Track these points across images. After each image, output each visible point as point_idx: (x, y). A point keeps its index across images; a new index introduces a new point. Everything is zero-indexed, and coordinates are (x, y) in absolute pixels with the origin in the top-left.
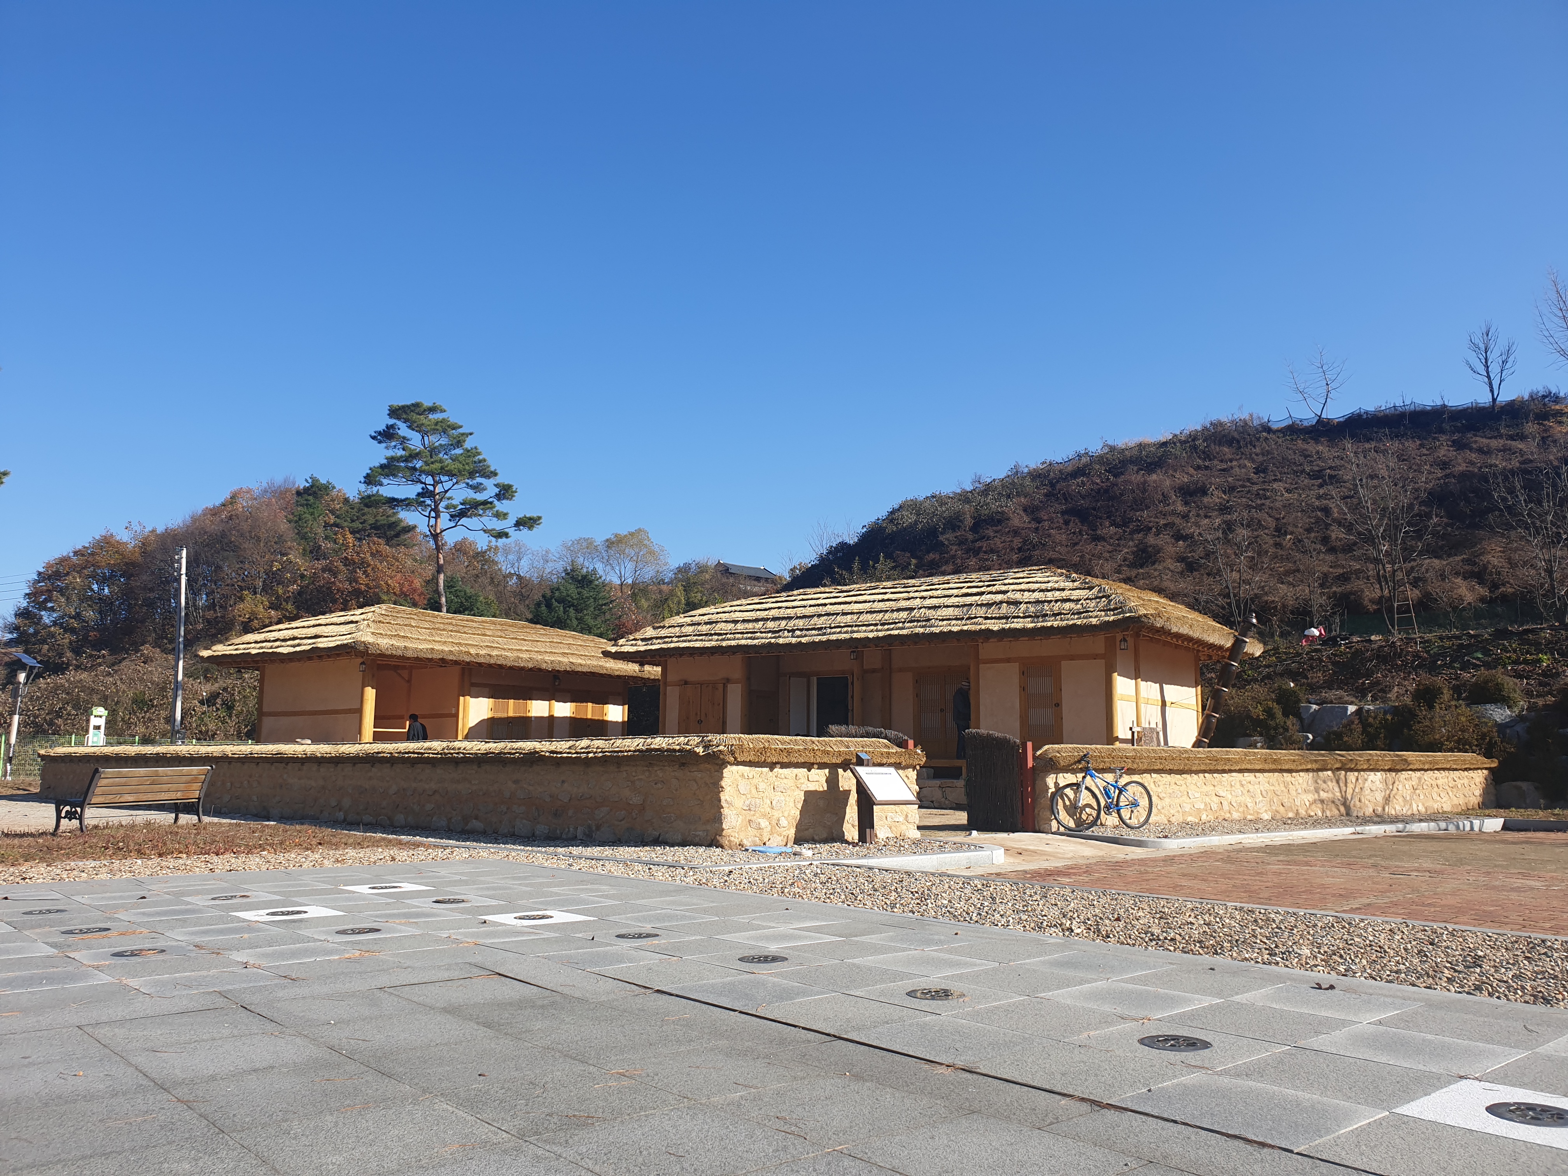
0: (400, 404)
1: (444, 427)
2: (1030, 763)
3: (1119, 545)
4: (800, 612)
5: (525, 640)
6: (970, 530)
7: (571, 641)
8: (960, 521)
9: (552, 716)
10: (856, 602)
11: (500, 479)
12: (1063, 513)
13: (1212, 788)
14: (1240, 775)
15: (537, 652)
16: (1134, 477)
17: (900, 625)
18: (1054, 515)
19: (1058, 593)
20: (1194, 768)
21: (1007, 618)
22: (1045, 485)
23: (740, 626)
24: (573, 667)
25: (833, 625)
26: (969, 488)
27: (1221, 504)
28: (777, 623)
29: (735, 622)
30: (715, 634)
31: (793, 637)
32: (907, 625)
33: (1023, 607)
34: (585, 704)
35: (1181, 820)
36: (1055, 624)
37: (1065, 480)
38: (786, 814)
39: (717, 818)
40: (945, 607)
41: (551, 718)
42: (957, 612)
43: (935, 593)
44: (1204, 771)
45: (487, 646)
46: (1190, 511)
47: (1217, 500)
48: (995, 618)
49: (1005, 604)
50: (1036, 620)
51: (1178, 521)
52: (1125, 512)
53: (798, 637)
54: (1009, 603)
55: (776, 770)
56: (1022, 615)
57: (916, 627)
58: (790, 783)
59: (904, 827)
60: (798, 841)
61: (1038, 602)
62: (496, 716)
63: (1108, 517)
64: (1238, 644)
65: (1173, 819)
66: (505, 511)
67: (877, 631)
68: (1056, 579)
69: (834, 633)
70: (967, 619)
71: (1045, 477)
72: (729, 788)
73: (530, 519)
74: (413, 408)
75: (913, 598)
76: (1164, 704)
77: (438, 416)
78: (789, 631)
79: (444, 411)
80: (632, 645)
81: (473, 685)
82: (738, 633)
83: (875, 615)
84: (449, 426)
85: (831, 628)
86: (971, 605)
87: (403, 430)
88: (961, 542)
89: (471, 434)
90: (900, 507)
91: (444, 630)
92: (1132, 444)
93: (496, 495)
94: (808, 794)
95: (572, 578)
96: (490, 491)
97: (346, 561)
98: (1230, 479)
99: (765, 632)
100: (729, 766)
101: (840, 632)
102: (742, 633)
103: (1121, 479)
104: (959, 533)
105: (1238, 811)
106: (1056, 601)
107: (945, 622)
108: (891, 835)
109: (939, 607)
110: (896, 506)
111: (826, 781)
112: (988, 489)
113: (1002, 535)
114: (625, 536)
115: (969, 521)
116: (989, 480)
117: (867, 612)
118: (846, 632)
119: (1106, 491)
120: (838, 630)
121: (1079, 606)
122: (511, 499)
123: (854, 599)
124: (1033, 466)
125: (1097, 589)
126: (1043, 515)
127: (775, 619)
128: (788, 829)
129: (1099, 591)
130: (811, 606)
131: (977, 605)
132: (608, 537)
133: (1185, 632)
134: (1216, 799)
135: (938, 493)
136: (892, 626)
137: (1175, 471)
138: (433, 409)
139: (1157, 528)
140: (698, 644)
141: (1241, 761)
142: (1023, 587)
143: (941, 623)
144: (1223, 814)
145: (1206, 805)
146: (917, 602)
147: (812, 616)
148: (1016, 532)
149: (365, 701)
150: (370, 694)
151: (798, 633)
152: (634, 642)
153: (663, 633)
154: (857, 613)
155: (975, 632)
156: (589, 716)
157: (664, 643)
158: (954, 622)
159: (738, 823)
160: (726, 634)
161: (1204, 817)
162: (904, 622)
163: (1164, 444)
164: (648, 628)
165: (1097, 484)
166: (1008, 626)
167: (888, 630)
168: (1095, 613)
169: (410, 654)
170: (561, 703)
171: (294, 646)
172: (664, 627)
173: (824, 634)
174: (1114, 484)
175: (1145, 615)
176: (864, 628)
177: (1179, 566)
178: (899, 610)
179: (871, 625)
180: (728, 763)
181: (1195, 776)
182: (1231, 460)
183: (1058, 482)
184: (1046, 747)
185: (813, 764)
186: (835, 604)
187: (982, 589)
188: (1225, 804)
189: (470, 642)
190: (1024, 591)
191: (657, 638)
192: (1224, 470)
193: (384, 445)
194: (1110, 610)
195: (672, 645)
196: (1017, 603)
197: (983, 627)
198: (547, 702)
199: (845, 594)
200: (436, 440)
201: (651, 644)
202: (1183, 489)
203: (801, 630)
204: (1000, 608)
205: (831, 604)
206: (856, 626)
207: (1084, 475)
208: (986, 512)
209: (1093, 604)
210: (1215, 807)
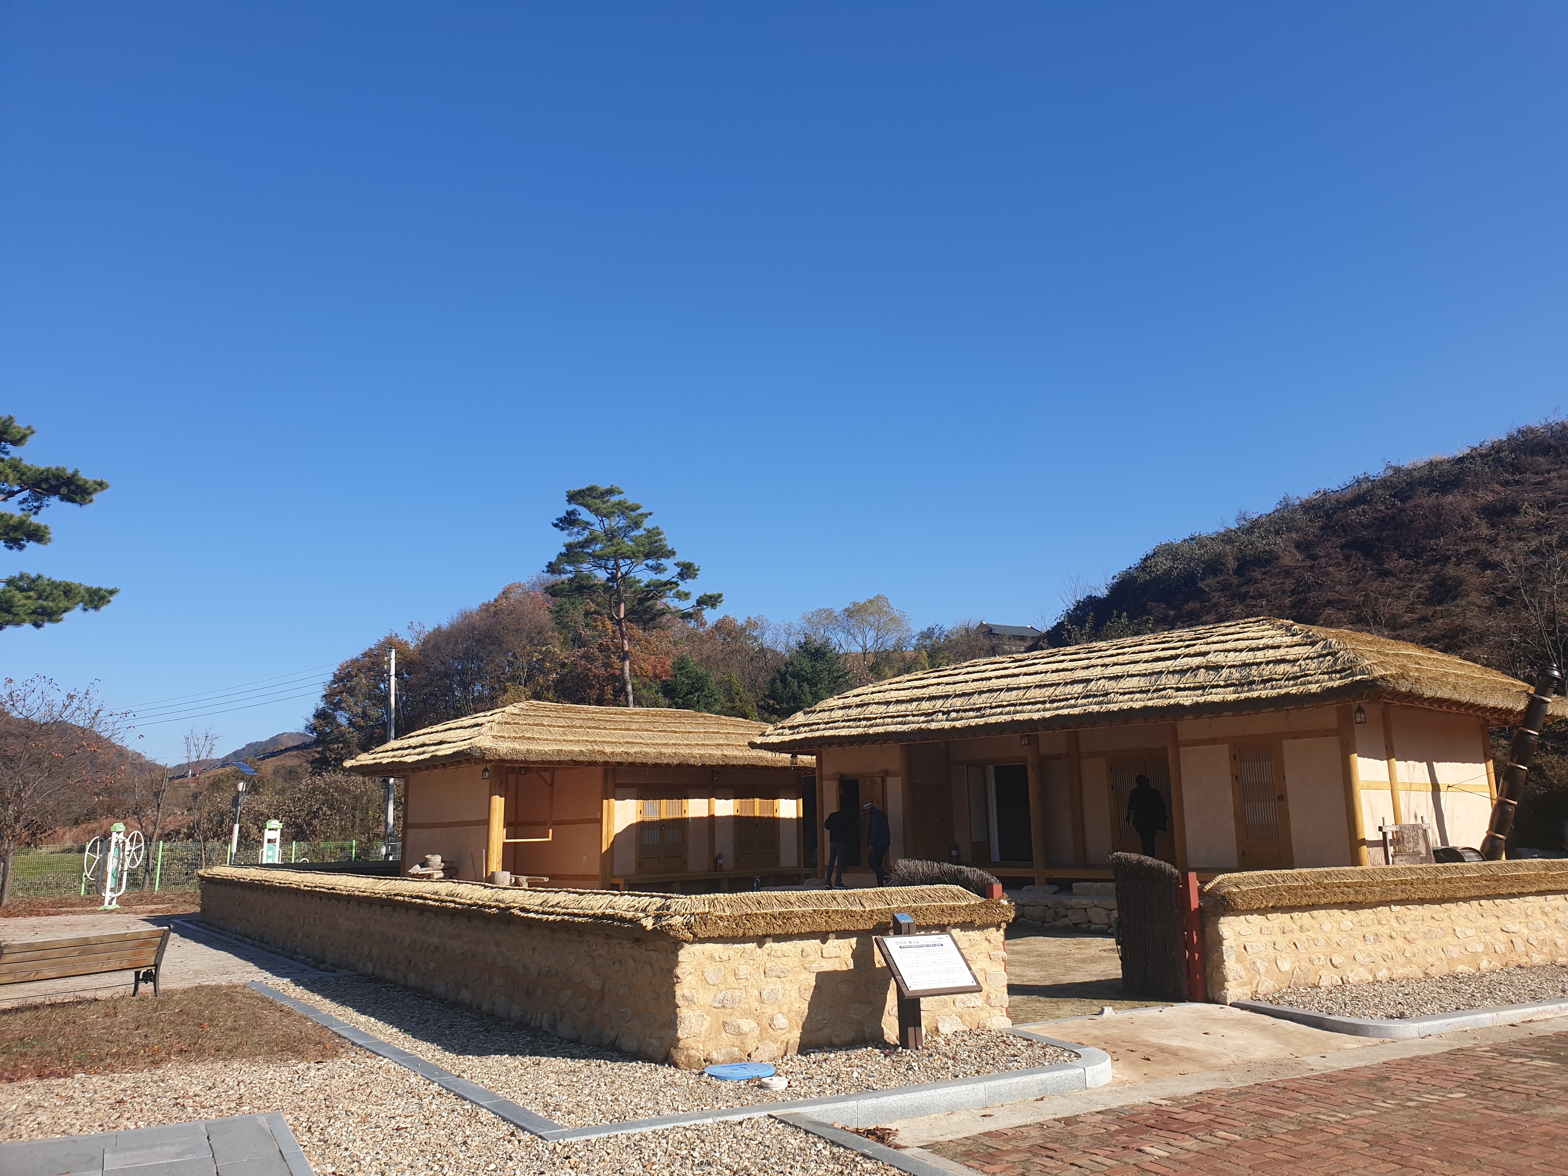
0: (577, 489)
1: (624, 509)
2: (1195, 903)
3: (1411, 580)
4: (959, 688)
5: (675, 732)
6: (1235, 573)
7: (731, 730)
8: (1222, 564)
9: (713, 816)
10: (1026, 674)
11: (680, 558)
12: (1342, 547)
13: (1495, 920)
14: (1540, 899)
15: (686, 745)
16: (1426, 500)
17: (1073, 702)
18: (1332, 551)
19: (1271, 651)
20: (1460, 894)
21: (1203, 688)
22: (1320, 517)
23: (892, 709)
24: (727, 761)
25: (994, 704)
26: (1234, 526)
27: (1538, 523)
28: (933, 702)
29: (888, 703)
30: (865, 719)
31: (947, 720)
32: (1080, 701)
33: (1225, 672)
34: (751, 800)
35: (1446, 971)
36: (1264, 694)
37: (1344, 509)
38: (785, 1009)
39: (671, 1022)
40: (1129, 676)
41: (712, 818)
42: (1142, 682)
43: (1121, 659)
44: (1478, 898)
45: (627, 743)
46: (1498, 534)
47: (1533, 519)
48: (1189, 689)
49: (1203, 670)
50: (1239, 689)
51: (1482, 546)
52: (1416, 541)
53: (953, 720)
54: (1207, 668)
55: (767, 945)
56: (1222, 683)
57: (1091, 704)
58: (791, 963)
59: (984, 1014)
60: (804, 1048)
61: (1245, 665)
62: (646, 820)
63: (1395, 549)
64: (1535, 705)
65: (1432, 971)
66: (687, 591)
67: (1044, 710)
68: (1273, 632)
69: (994, 715)
70: (1154, 691)
71: (1320, 508)
72: (689, 978)
73: (710, 597)
74: (588, 492)
75: (1093, 666)
76: (1436, 788)
77: (615, 499)
78: (944, 713)
79: (621, 493)
80: (778, 735)
81: (618, 786)
82: (889, 717)
83: (1045, 690)
84: (626, 508)
85: (991, 708)
86: (1161, 672)
87: (585, 515)
88: (1224, 587)
89: (650, 514)
90: (1155, 553)
91: (581, 727)
92: (1420, 464)
93: (679, 574)
94: (822, 977)
95: (806, 651)
96: (671, 572)
97: (602, 648)
98: (1548, 493)
99: (917, 715)
100: (686, 946)
101: (1001, 713)
102: (893, 717)
103: (1409, 504)
104: (1222, 578)
105: (1540, 952)
106: (1268, 663)
107: (1127, 697)
108: (961, 1028)
109: (1122, 677)
110: (1150, 553)
111: (853, 956)
112: (1254, 525)
113: (1271, 577)
114: (865, 603)
115: (1231, 564)
116: (1255, 516)
117: (1036, 687)
118: (1008, 713)
119: (1393, 518)
120: (999, 710)
121: (1296, 669)
122: (694, 578)
123: (1024, 670)
124: (1305, 496)
125: (1322, 643)
126: (1319, 551)
127: (931, 698)
128: (789, 1032)
129: (1324, 647)
130: (974, 681)
131: (1169, 672)
132: (847, 606)
133: (1446, 696)
134: (1502, 936)
135: (1197, 534)
136: (1062, 704)
137: (1477, 489)
138: (610, 492)
139: (1457, 557)
140: (843, 732)
141: (1538, 878)
142: (1228, 646)
143: (1121, 698)
144: (1516, 958)
145: (1486, 945)
146: (1097, 672)
147: (972, 694)
148: (1288, 572)
149: (492, 812)
150: (498, 803)
151: (953, 715)
152: (781, 731)
153: (813, 718)
154: (1024, 688)
155: (1162, 708)
156: (757, 814)
157: (811, 731)
158: (1138, 696)
159: (704, 1028)
160: (875, 718)
161: (1484, 965)
162: (1077, 698)
163: (1461, 460)
164: (798, 714)
165: (1381, 511)
166: (1203, 698)
167: (1057, 708)
168: (1316, 678)
169: (533, 758)
170: (723, 801)
171: (419, 754)
172: (813, 712)
173: (983, 716)
174: (1402, 510)
175: (1382, 677)
176: (1029, 707)
177: (1487, 600)
178: (1073, 682)
179: (1039, 702)
180: (686, 941)
181: (1464, 906)
182: (1548, 472)
183: (1334, 512)
184: (1220, 877)
185: (828, 933)
186: (1002, 677)
187: (1178, 652)
188: (1519, 943)
189: (609, 739)
190: (1229, 651)
191: (804, 725)
192: (1540, 483)
193: (566, 532)
194: (1336, 672)
195: (817, 734)
196: (1217, 668)
197: (1172, 701)
198: (707, 800)
199: (1017, 664)
200: (617, 522)
201: (798, 733)
202: (1488, 509)
203: (957, 711)
204: (1196, 675)
205: (997, 678)
206: (1021, 704)
207: (1365, 502)
208: (1252, 552)
209: (1313, 665)
210: (1501, 947)
